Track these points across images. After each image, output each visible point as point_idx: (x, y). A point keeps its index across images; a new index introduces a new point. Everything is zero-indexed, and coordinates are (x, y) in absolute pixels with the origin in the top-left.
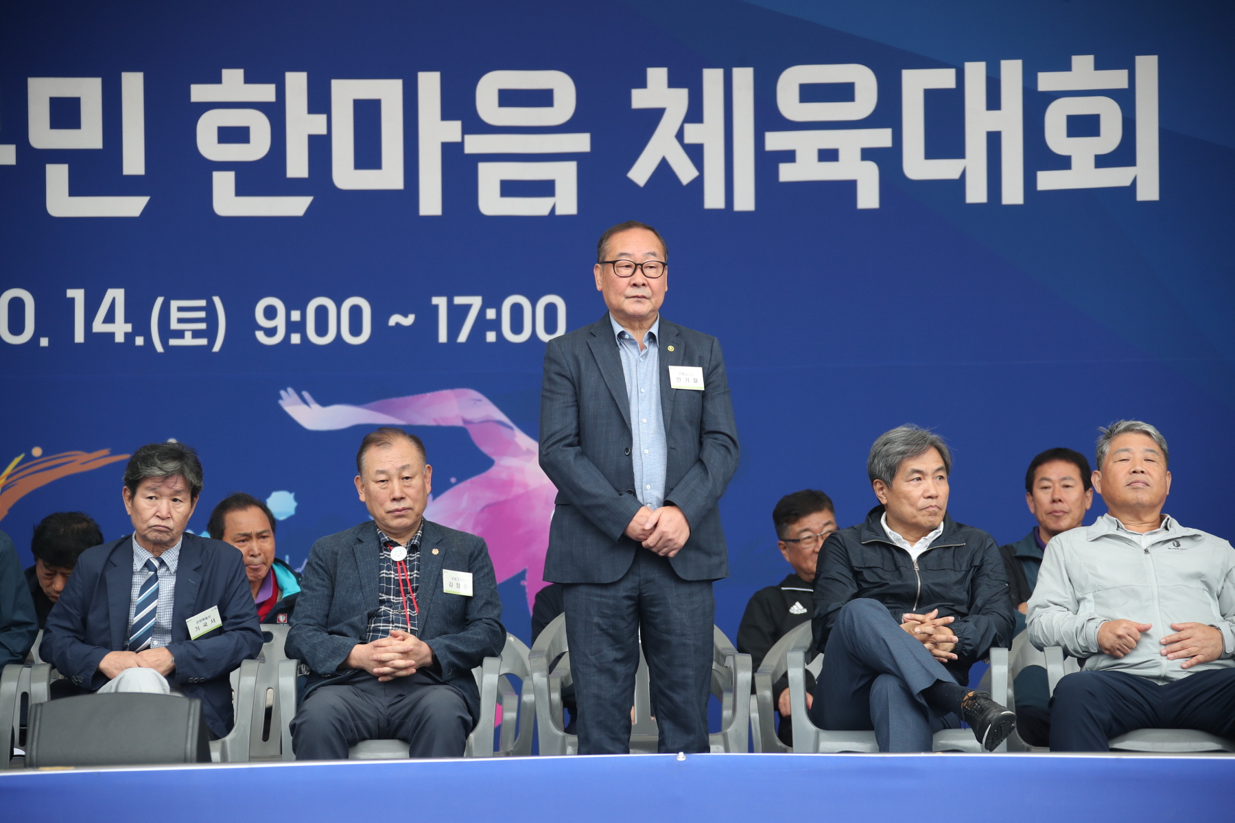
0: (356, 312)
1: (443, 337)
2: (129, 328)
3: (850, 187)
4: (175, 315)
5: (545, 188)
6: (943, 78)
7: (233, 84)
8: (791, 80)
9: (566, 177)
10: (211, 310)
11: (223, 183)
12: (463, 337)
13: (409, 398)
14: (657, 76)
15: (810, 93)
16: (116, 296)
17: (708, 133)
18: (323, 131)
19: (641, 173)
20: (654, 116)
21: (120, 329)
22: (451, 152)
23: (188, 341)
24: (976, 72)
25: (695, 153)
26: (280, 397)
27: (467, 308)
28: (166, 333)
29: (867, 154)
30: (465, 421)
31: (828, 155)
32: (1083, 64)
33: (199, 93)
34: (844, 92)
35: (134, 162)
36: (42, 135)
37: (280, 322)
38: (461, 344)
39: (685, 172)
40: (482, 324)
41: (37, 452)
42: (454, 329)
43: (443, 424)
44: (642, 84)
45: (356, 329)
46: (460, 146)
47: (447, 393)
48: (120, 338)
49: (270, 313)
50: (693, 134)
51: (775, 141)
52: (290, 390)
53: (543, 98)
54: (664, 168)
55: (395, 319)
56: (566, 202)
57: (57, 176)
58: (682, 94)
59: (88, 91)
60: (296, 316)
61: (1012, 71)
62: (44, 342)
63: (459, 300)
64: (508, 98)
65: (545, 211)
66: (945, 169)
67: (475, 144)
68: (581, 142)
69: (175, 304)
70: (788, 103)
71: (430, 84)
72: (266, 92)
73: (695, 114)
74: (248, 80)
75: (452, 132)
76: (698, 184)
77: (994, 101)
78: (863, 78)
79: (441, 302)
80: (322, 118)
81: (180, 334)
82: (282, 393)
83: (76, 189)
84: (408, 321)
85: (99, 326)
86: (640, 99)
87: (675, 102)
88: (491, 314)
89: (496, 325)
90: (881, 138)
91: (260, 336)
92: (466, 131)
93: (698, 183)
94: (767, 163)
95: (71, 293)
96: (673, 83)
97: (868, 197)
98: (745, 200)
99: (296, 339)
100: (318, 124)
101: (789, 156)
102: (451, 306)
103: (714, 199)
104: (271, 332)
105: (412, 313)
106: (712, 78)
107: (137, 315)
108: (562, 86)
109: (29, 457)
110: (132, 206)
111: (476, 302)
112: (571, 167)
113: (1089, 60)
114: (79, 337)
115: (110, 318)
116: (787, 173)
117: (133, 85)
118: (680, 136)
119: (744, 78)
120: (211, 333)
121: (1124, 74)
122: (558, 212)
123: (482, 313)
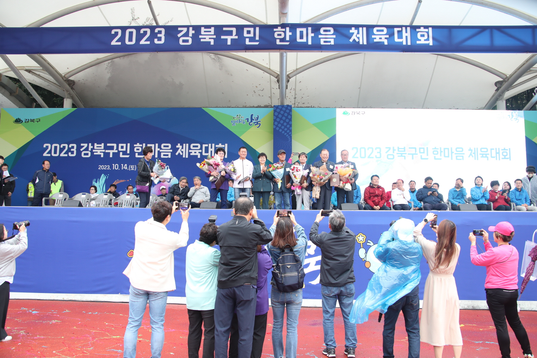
3: (197, 156)
4: (131, 167)
5: (168, 155)
6: (207, 145)
7: (138, 144)
8: (192, 145)
9: (170, 154)
10: (135, 166)
11: (137, 154)
14: (179, 144)
15: (194, 146)
16: (126, 165)
17: (184, 150)
19: (177, 154)
20: (179, 148)
21: (126, 168)
22: (159, 151)
23: (133, 169)
24: (210, 145)
25: (182, 152)
28: (130, 169)
29: (199, 153)
31: (195, 153)
32: (220, 144)
33: (135, 145)
34: (197, 146)
35: (128, 152)
36: (120, 149)
39: (181, 154)
41: (118, 180)
44: (177, 145)
48: (126, 169)
51: (190, 151)
53: (168, 146)
54: (179, 153)
56: (169, 157)
57: (121, 153)
58: (181, 146)
59: (124, 145)
61: (213, 145)
62: (119, 169)
64: (164, 146)
65: (167, 157)
66: (206, 154)
67: (161, 151)
68: (171, 151)
69: (131, 166)
70: (192, 147)
71: (157, 145)
73: (182, 148)
74: (140, 144)
75: (159, 149)
76: (182, 155)
77: (211, 148)
78: (199, 145)
81: (132, 169)
83: (123, 155)
85: (124, 168)
86: (177, 147)
87: (181, 147)
90: (200, 151)
94: (189, 153)
95: (122, 165)
97: (199, 157)
98: (187, 157)
101: (191, 153)
103: (184, 156)
106: (184, 145)
107: (128, 167)
108: (170, 145)
109: (117, 180)
110: (128, 156)
113: (221, 144)
114: (122, 169)
115: (125, 167)
116: (191, 154)
117: (129, 145)
118: (181, 150)
119: (187, 145)
120: (135, 169)
121: (224, 145)
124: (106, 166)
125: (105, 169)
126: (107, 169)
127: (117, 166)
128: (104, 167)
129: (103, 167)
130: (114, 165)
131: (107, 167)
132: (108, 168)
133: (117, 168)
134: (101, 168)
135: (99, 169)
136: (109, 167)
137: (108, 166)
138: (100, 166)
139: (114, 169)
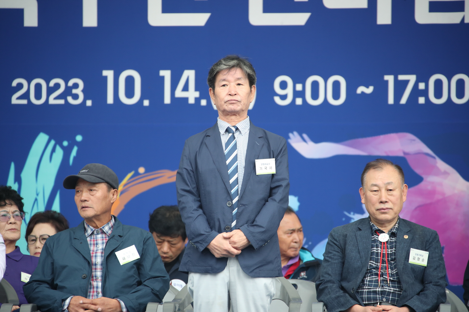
0: (336, 85)
1: (391, 101)
2: (197, 94)
12: (403, 100)
13: (369, 139)
16: (189, 75)
21: (192, 95)
26: (288, 138)
27: (407, 82)
30: (405, 153)
37: (289, 91)
38: (402, 105)
41: (142, 170)
43: (391, 155)
45: (336, 96)
47: (393, 135)
48: (191, 101)
49: (283, 85)
52: (295, 133)
55: (361, 89)
60: (299, 87)
63: (401, 77)
79: (390, 78)
82: (291, 135)
83: (167, 9)
84: (370, 90)
85: (179, 93)
88: (422, 86)
89: (425, 93)
91: (277, 100)
95: (162, 73)
99: (299, 101)
102: (396, 81)
104: (284, 97)
105: (371, 85)
109: (137, 174)
111: (412, 79)
114: (167, 100)
115: (186, 88)
122: (466, 21)
123: (416, 86)
124: (57, 86)
125: (52, 101)
126: (70, 99)
128: (50, 91)
129: (38, 87)
130: (109, 74)
131: (68, 92)
132: (76, 97)
134: (26, 96)
135: (15, 100)
136: (78, 91)
137: (76, 86)
138: (20, 86)
139: (110, 100)
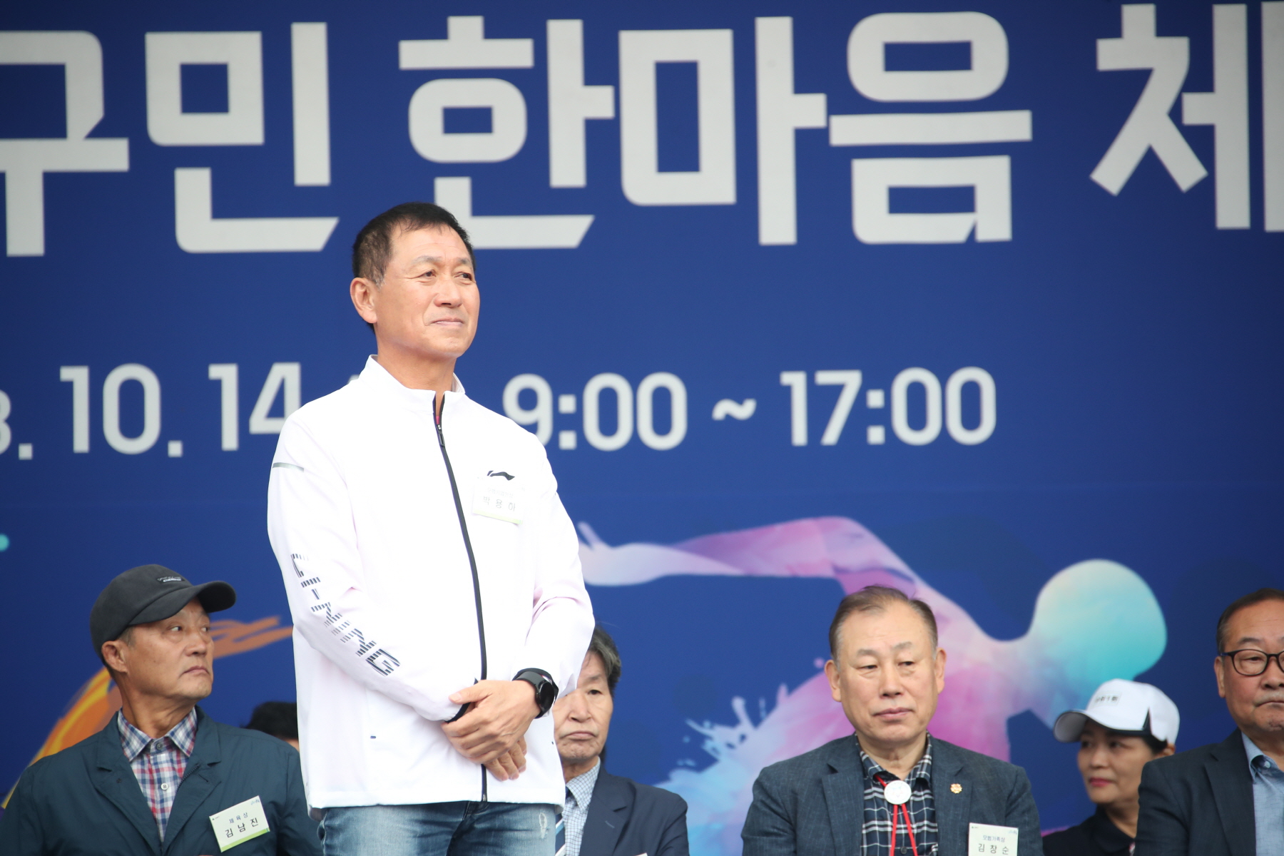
1: (800, 436)
5: (959, 199)
7: (466, 40)
12: (831, 436)
14: (1138, 19)
16: (286, 374)
18: (607, 112)
19: (1113, 172)
20: (1135, 81)
25: (1201, 140)
27: (837, 390)
30: (838, 570)
33: (413, 54)
35: (312, 164)
36: (169, 123)
37: (543, 415)
38: (829, 448)
39: (1185, 170)
40: (861, 416)
42: (818, 421)
43: (802, 573)
44: (1115, 31)
45: (662, 424)
46: (824, 133)
47: (807, 524)
49: (528, 400)
50: (1197, 109)
53: (955, 56)
54: (1150, 165)
55: (723, 409)
56: (993, 221)
57: (193, 188)
58: (1179, 48)
59: (241, 53)
60: (568, 404)
62: (175, 449)
63: (824, 378)
64: (900, 57)
65: (959, 236)
67: (846, 130)
68: (1016, 126)
72: (518, 53)
73: (1200, 77)
74: (492, 32)
75: (812, 110)
76: (1206, 190)
79: (795, 381)
80: (606, 92)
83: (224, 207)
84: (745, 410)
85: (259, 423)
86: (1111, 55)
87: (1169, 58)
88: (875, 399)
89: (883, 416)
92: (834, 108)
93: (1206, 188)
95: (216, 371)
96: (1165, 28)
99: (568, 440)
100: (599, 102)
102: (812, 386)
103: (1231, 214)
105: (750, 397)
108: (986, 37)
111: (851, 380)
112: (1001, 165)
114: (230, 441)
115: (276, 409)
117: (310, 43)
118: (1176, 113)
119: (1281, 18)
122: (983, 236)
123: (861, 398)
127: (132, 392)
130: (77, 376)
133: (132, 426)
139: (81, 442)
